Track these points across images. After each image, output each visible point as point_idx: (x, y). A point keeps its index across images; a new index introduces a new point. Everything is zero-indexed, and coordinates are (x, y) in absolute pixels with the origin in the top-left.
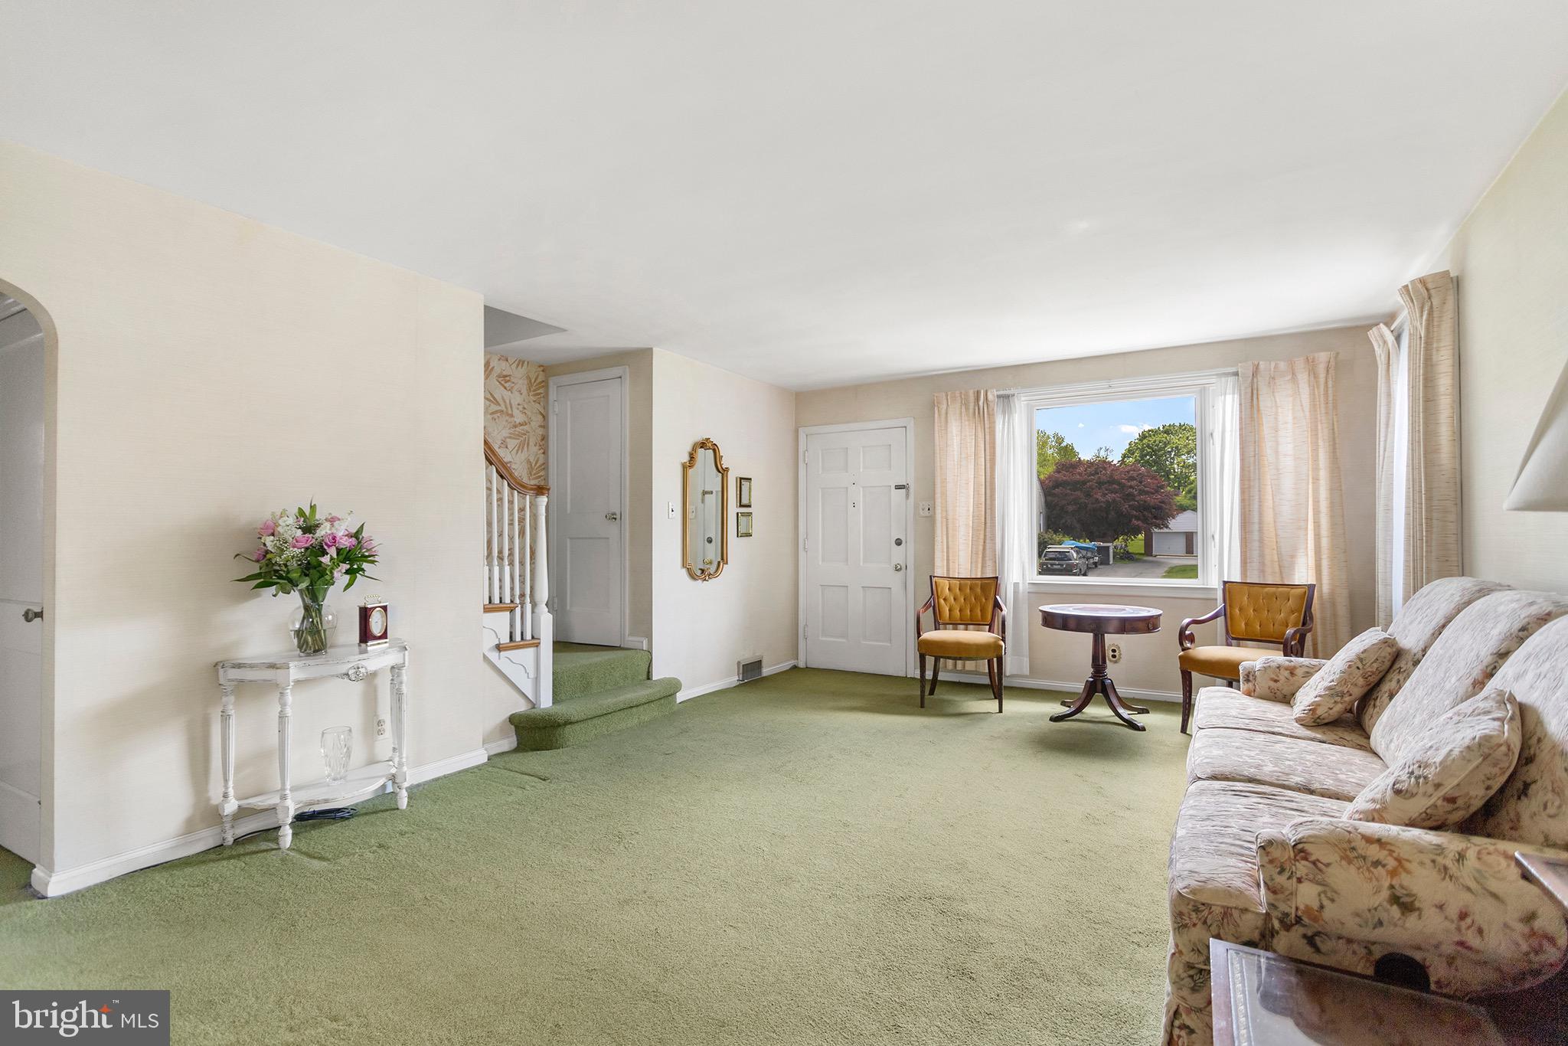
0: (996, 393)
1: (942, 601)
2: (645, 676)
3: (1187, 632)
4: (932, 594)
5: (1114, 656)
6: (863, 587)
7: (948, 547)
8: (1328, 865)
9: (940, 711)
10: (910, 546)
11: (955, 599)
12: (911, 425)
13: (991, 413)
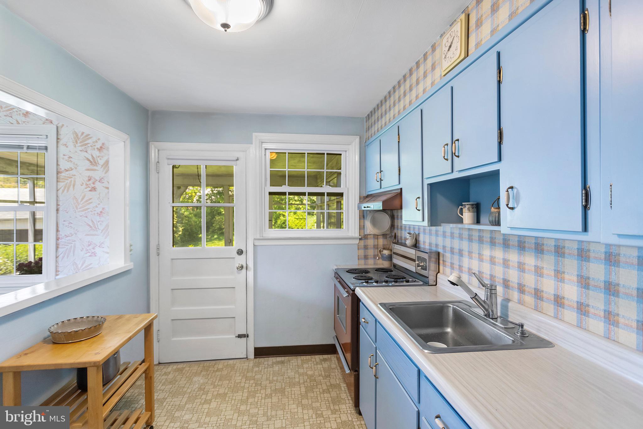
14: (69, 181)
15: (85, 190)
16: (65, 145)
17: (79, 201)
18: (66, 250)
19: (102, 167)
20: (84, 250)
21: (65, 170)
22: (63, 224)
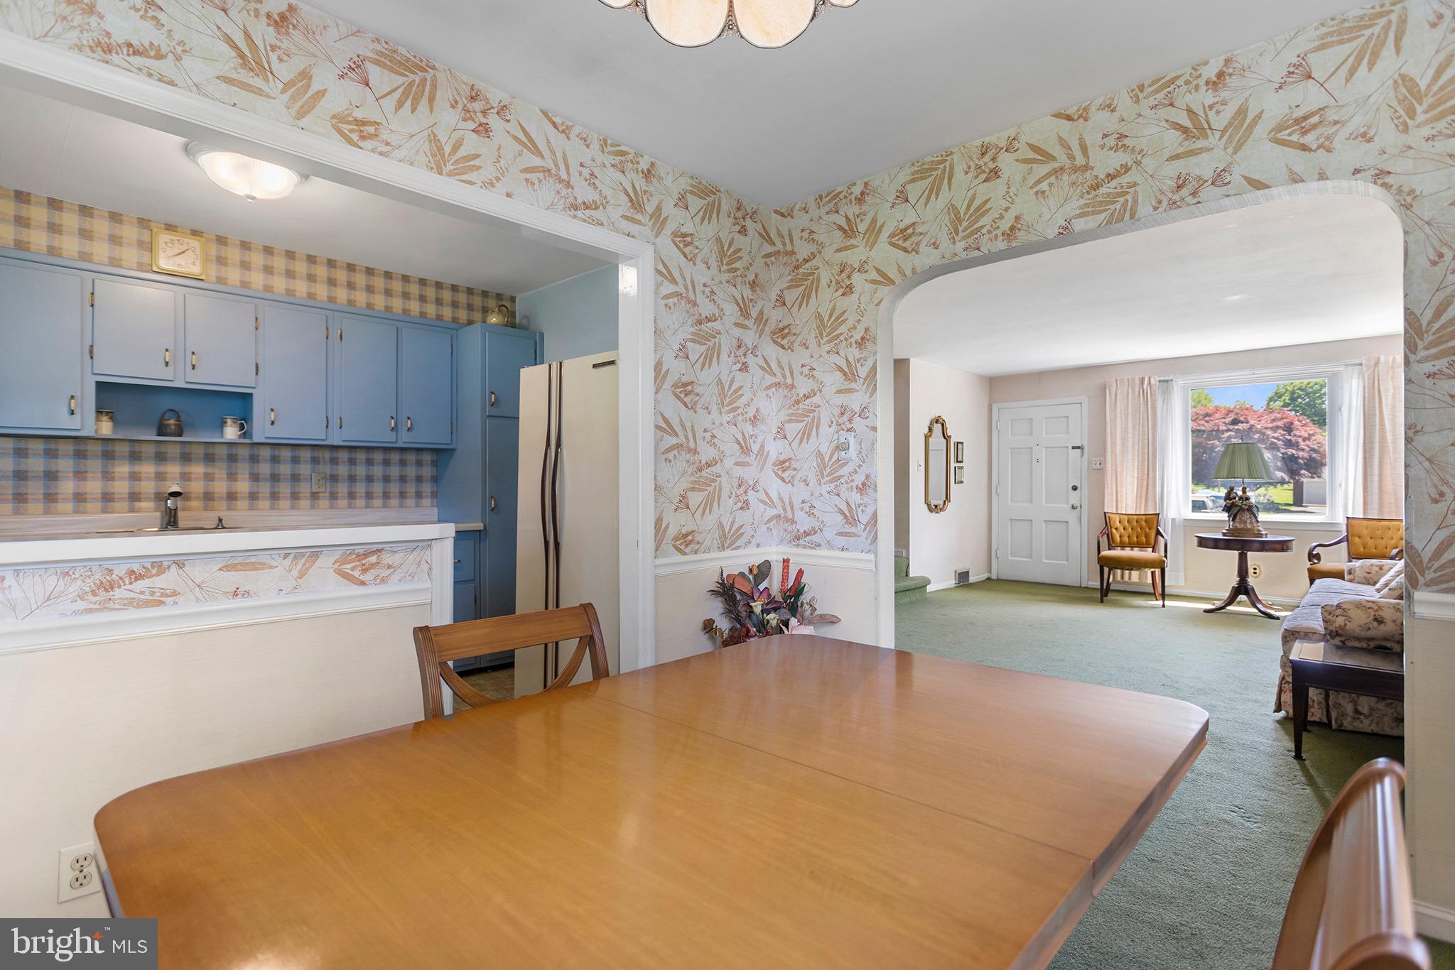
0: (1158, 379)
1: (1114, 530)
2: (905, 575)
3: (1314, 552)
4: (1107, 525)
5: (1255, 573)
6: (1045, 521)
7: (1117, 493)
8: (1349, 609)
9: (1115, 604)
10: (1085, 491)
11: (1124, 529)
12: (1085, 404)
13: (1153, 393)
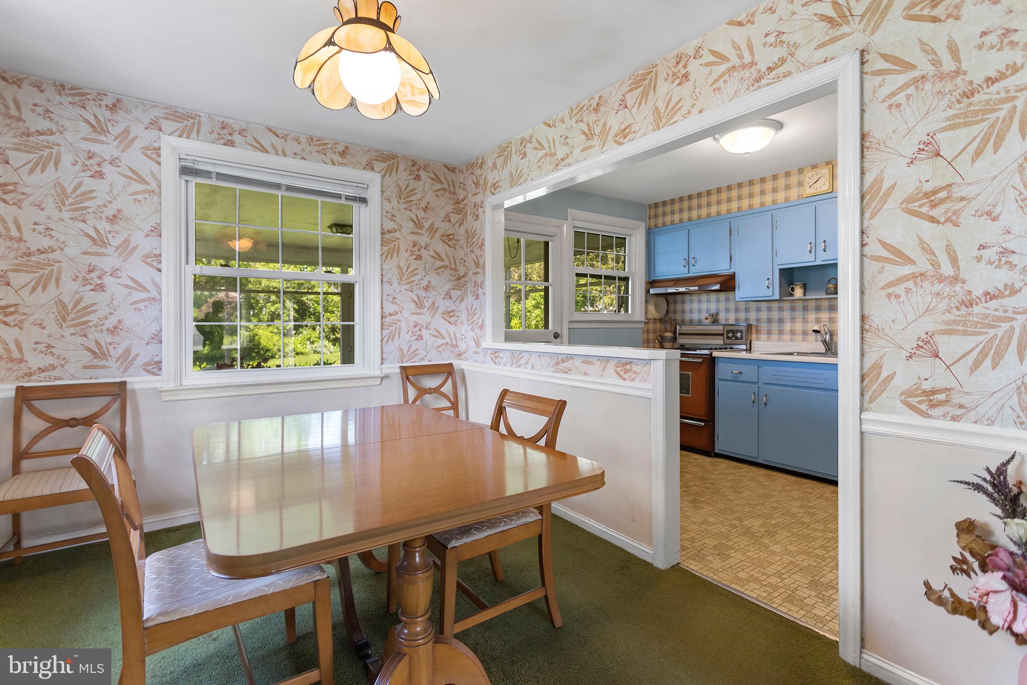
14: (392, 246)
15: (410, 258)
16: (389, 199)
17: (404, 271)
18: (391, 332)
19: (427, 231)
20: (410, 332)
21: (388, 231)
22: (387, 300)
